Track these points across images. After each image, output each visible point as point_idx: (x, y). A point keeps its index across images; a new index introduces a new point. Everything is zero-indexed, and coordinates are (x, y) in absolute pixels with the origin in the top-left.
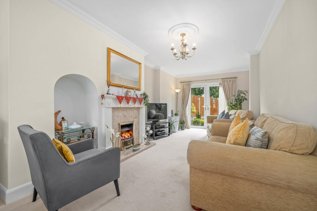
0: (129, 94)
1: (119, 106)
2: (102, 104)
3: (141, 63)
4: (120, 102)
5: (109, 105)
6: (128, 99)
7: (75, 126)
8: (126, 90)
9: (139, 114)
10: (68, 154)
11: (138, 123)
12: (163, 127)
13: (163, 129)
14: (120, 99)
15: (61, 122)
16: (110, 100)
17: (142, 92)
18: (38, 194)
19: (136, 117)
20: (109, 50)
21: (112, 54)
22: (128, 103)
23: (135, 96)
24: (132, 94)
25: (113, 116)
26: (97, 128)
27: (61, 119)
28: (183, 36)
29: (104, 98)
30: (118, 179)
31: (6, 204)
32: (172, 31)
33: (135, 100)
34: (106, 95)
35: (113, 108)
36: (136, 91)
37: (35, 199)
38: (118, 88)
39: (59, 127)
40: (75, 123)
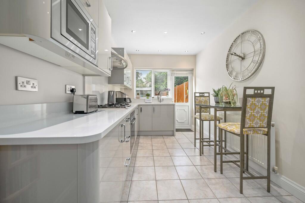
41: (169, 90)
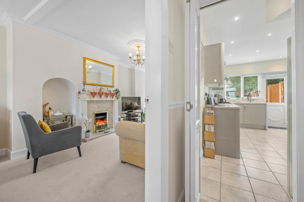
0: (102, 90)
1: (93, 99)
2: (79, 98)
3: (114, 65)
4: (94, 97)
5: (84, 99)
6: (100, 94)
7: (58, 114)
8: (100, 87)
9: (112, 105)
10: (46, 128)
11: (112, 113)
12: (137, 116)
13: (136, 118)
14: (93, 94)
15: (48, 111)
16: (85, 96)
17: (115, 89)
18: (30, 155)
19: (110, 108)
20: (85, 59)
21: (87, 61)
22: (101, 97)
23: (107, 92)
24: (105, 90)
25: (88, 107)
26: (75, 116)
27: (49, 109)
28: (139, 48)
29: (81, 94)
30: (80, 146)
31: (11, 159)
32: (130, 44)
33: (107, 95)
34: (82, 92)
35: (88, 101)
36: (109, 88)
37: (28, 158)
38: (93, 86)
39: (47, 115)
40: (58, 112)
41: (260, 92)
